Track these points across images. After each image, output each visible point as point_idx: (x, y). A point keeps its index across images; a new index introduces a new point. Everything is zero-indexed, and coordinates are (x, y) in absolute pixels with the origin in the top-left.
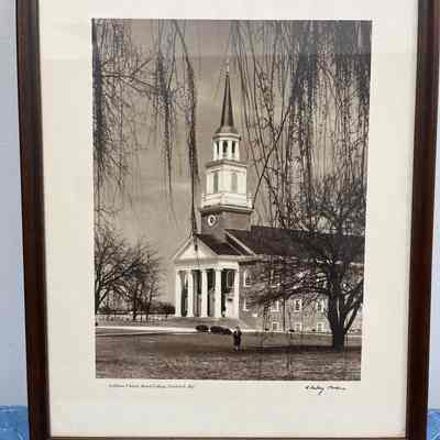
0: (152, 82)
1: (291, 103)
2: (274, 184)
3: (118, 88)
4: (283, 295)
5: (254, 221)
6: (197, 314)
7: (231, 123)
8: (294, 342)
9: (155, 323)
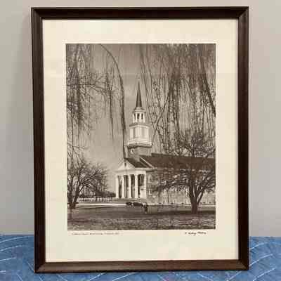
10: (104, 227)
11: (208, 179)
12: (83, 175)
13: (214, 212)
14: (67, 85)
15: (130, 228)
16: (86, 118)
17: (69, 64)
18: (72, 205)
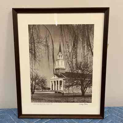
0: (45, 44)
1: (73, 47)
2: (70, 63)
3: (38, 45)
4: (72, 85)
5: (66, 71)
6: (55, 89)
7: (61, 52)
8: (74, 95)
9: (46, 91)
10: (46, 101)
11: (89, 82)
12: (37, 81)
14: (29, 43)
15: (56, 102)
16: (38, 57)
17: (30, 34)
18: (33, 93)
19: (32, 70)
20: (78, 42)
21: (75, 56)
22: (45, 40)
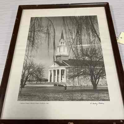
11: (101, 71)
12: (31, 70)
13: (107, 90)
19: (27, 58)
20: (82, 29)
21: (80, 42)
22: (46, 29)
